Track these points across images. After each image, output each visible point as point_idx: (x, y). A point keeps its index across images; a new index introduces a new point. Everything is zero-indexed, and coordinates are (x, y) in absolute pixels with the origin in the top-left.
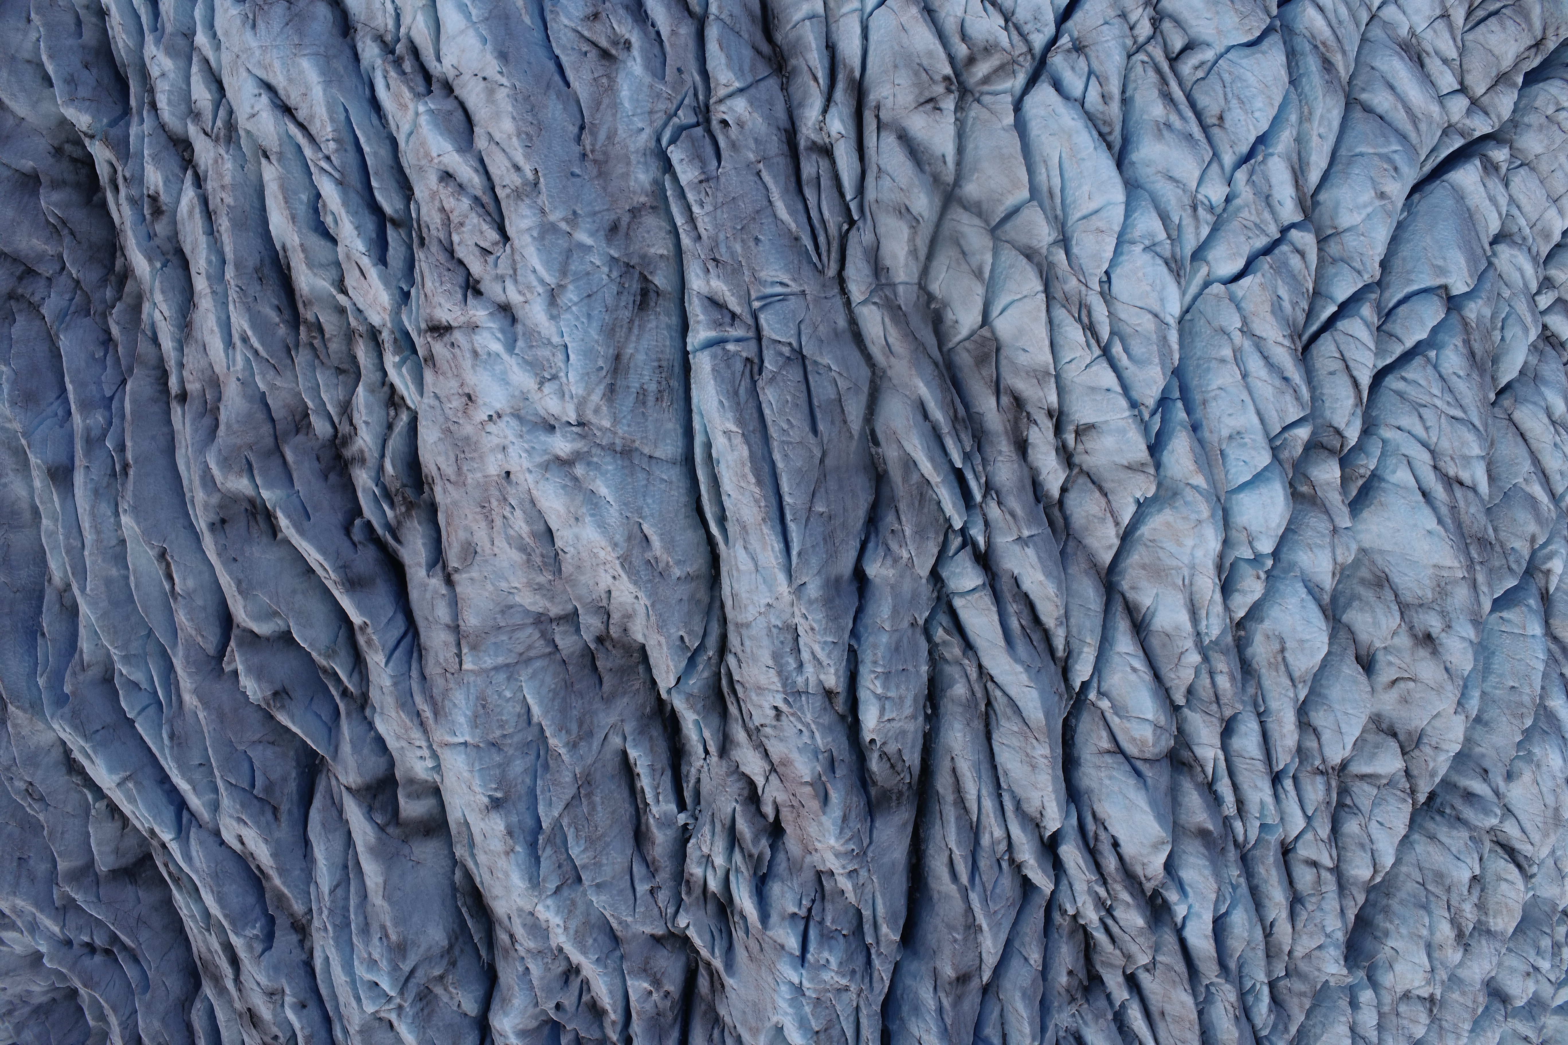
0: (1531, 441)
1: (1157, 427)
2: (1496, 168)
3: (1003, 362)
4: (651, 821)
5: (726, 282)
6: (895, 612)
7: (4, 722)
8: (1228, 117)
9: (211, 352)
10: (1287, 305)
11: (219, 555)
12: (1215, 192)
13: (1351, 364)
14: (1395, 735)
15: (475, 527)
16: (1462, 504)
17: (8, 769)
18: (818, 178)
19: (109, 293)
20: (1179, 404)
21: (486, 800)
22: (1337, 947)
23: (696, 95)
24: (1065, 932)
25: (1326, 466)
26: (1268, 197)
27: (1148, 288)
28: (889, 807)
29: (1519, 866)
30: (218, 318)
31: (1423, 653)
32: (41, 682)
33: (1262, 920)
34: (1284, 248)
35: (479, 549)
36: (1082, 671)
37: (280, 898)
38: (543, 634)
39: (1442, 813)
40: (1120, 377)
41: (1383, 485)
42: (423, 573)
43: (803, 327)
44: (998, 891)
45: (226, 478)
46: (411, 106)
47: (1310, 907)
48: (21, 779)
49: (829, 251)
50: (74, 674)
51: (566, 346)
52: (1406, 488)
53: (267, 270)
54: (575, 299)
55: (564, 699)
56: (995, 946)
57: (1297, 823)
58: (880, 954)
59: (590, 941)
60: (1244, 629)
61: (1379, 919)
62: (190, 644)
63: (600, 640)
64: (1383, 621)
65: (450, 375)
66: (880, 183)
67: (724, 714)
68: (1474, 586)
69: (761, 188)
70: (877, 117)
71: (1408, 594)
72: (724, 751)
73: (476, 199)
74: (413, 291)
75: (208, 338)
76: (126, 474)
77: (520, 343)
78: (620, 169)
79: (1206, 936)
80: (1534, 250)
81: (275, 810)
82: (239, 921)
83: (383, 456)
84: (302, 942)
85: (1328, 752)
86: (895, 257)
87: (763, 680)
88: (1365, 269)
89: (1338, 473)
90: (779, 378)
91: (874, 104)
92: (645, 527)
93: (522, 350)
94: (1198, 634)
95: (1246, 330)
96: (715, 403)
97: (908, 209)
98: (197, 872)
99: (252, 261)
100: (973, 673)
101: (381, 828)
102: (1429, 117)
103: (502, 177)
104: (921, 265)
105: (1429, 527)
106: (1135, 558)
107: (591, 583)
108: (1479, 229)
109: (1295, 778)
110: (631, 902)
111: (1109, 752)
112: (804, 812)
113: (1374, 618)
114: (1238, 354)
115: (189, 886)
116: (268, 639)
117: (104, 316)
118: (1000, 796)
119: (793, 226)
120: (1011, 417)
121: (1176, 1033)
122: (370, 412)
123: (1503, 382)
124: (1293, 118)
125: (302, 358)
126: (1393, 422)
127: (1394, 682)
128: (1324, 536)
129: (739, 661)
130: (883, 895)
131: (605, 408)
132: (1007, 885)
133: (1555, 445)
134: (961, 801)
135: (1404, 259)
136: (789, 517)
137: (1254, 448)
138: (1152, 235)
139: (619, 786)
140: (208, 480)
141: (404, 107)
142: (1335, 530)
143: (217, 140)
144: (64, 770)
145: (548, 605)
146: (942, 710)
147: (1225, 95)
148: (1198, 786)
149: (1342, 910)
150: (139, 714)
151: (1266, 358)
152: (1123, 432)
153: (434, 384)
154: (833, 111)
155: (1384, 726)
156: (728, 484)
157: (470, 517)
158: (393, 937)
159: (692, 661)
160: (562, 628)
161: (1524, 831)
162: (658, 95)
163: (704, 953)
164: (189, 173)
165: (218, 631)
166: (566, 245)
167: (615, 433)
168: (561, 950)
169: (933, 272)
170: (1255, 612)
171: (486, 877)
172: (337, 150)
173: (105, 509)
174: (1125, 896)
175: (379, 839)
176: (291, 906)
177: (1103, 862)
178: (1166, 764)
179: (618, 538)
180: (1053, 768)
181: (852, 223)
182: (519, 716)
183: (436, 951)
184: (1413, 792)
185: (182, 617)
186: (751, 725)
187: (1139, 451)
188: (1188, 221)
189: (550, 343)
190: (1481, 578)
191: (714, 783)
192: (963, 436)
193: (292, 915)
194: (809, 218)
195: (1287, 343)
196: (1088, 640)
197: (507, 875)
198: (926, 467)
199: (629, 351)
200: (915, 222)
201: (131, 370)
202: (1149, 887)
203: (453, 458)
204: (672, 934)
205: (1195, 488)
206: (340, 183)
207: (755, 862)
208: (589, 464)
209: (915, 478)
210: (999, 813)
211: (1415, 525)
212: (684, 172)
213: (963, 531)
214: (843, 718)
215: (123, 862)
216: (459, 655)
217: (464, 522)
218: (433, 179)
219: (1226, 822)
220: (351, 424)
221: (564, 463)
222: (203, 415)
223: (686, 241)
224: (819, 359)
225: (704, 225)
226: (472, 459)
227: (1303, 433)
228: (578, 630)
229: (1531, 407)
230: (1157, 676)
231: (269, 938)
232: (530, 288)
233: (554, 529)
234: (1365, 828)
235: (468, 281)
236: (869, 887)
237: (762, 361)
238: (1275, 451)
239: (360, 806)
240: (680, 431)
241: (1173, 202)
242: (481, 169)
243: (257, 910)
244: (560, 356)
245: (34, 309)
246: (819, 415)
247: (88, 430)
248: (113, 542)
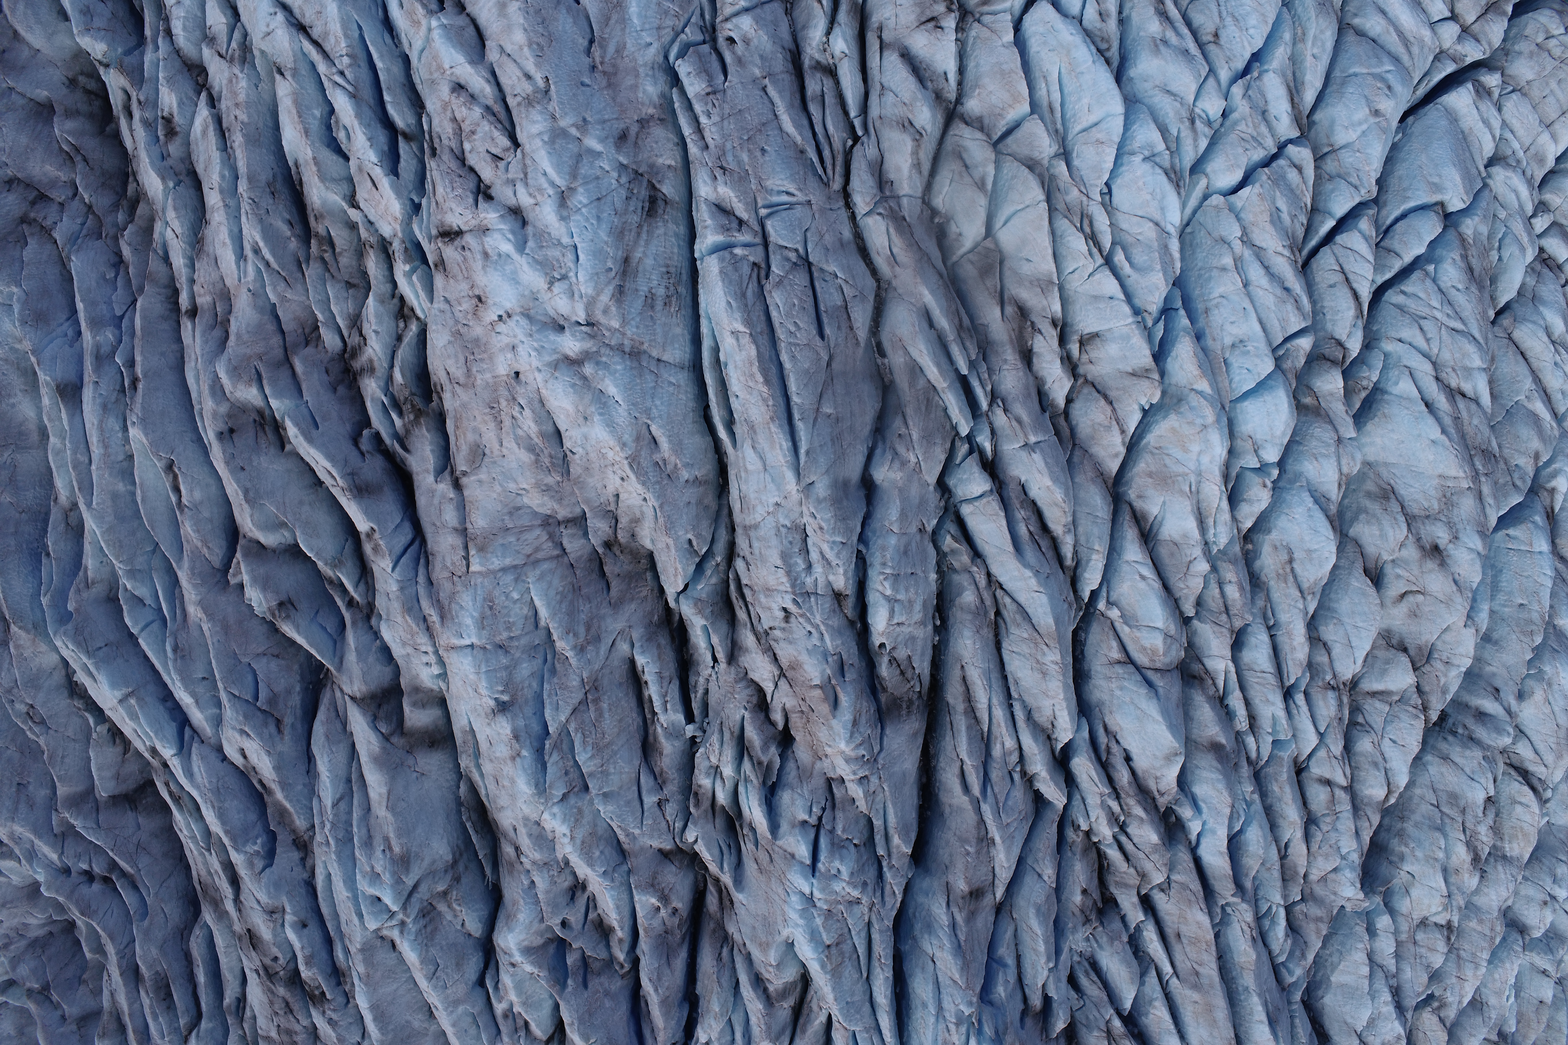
0: (1532, 360)
1: (1160, 334)
2: (1489, 93)
3: (1007, 273)
4: (659, 730)
5: (733, 189)
6: (903, 516)
7: (5, 644)
8: (1223, 34)
9: (223, 266)
10: (1286, 217)
11: (227, 463)
12: (1212, 106)
13: (1351, 277)
14: (1405, 650)
15: (483, 429)
16: (1464, 414)
17: (9, 691)
18: (823, 96)
19: (121, 217)
20: (1182, 312)
21: (492, 703)
22: (1353, 869)
23: (702, 15)
24: (1078, 849)
25: (1328, 377)
26: (1264, 113)
27: (1149, 197)
28: (900, 716)
29: (1533, 789)
30: (231, 231)
31: (1431, 565)
32: (45, 601)
33: (1277, 840)
34: (1281, 162)
35: (487, 451)
36: (1091, 579)
37: (282, 813)
38: (551, 536)
39: (1454, 733)
40: (1122, 286)
41: (1386, 397)
42: (431, 479)
43: (809, 234)
44: (1010, 803)
45: (235, 387)
46: (424, 22)
47: (1325, 828)
48: (23, 702)
49: (834, 165)
50: (79, 591)
51: (575, 247)
52: (1408, 399)
53: (279, 185)
54: (585, 201)
55: (572, 602)
56: (1008, 860)
57: (1311, 740)
58: (892, 867)
59: (597, 853)
60: (1252, 542)
61: (1395, 844)
62: (196, 555)
63: (608, 545)
64: (1391, 533)
65: (460, 277)
66: (883, 99)
67: (733, 621)
68: (1480, 497)
69: (766, 101)
70: (880, 37)
71: (1414, 505)
72: (732, 658)
73: (488, 108)
74: (424, 202)
75: (219, 252)
76: (135, 389)
77: (531, 244)
78: (629, 81)
79: (1221, 853)
80: (1529, 173)
81: (278, 723)
82: (239, 838)
83: (392, 366)
84: (303, 860)
85: (1339, 667)
86: (899, 169)
87: (772, 582)
88: (1362, 184)
89: (1341, 383)
90: (786, 282)
91: (876, 25)
92: (653, 428)
93: (532, 250)
94: (1206, 543)
95: (1246, 239)
96: (723, 304)
97: (911, 123)
98: (197, 787)
99: (265, 176)
100: (982, 581)
101: (386, 738)
102: (1421, 42)
103: (513, 87)
104: (925, 179)
105: (1433, 437)
106: (1141, 466)
107: (599, 486)
108: (1474, 150)
109: (1306, 693)
110: (639, 814)
111: (1119, 662)
112: (814, 717)
113: (1381, 530)
114: (1239, 264)
115: (190, 806)
116: (274, 551)
117: (116, 239)
118: (1011, 706)
119: (799, 139)
120: (1015, 326)
121: (1193, 955)
122: (380, 322)
123: (1502, 302)
124: (1287, 36)
125: (312, 271)
126: (1394, 334)
127: (1403, 596)
128: (1329, 445)
129: (748, 564)
130: (894, 805)
131: (613, 309)
132: (1019, 797)
133: (1556, 364)
134: (971, 711)
135: (1400, 178)
136: (796, 416)
137: (1257, 356)
138: (1151, 146)
139: (627, 694)
140: (217, 389)
141: (417, 23)
142: (1339, 440)
143: (231, 61)
144: (66, 693)
145: (556, 506)
146: (951, 620)
147: (1220, 13)
148: (1210, 699)
149: (1357, 832)
150: (142, 630)
151: (1267, 268)
152: (1126, 338)
153: (445, 289)
154: (837, 31)
155: (1394, 642)
156: (735, 385)
157: (479, 418)
158: (397, 849)
159: (700, 568)
160: (569, 531)
161: (1537, 753)
162: (666, 13)
163: (713, 868)
164: (204, 95)
165: (224, 543)
166: (576, 150)
167: (624, 334)
168: (567, 863)
169: (936, 187)
170: (1262, 523)
171: (492, 787)
172: (350, 65)
173: (113, 423)
174: (1138, 811)
175: (384, 748)
176: (293, 822)
177: (1116, 776)
178: (1176, 675)
179: (626, 437)
180: (1064, 675)
181: (856, 139)
182: (526, 618)
183: (440, 865)
184: (1425, 709)
185: (188, 529)
186: (759, 629)
187: (1143, 356)
188: (1186, 134)
189: (560, 243)
190: (1486, 490)
191: (722, 691)
192: (968, 344)
193: (294, 831)
194: (814, 134)
195: (1287, 253)
196: (1097, 547)
197: (513, 782)
198: (933, 372)
199: (638, 254)
200: (918, 135)
201: (141, 290)
202: (1162, 802)
203: (462, 360)
204: (679, 850)
205: (1200, 393)
206: (353, 96)
207: (764, 770)
208: (598, 363)
209: (921, 383)
210: (1010, 723)
211: (1419, 436)
212: (692, 84)
213: (970, 438)
214: (852, 623)
215: (123, 788)
216: (467, 558)
217: (473, 424)
218: (445, 90)
219: (1238, 736)
220: (361, 334)
221: (573, 363)
222: (213, 327)
223: (693, 150)
224: (825, 267)
225: (711, 135)
226: (482, 360)
227: (1305, 343)
228: (586, 534)
229: (1530, 326)
230: (1166, 587)
231: (270, 855)
232: (540, 190)
233: (562, 429)
234: (1378, 746)
235: (479, 187)
236: (880, 797)
237: (769, 267)
238: (1278, 360)
239: (364, 715)
240: (688, 337)
241: (1171, 114)
242: (492, 79)
243: (259, 827)
244: (570, 256)
245: (46, 232)
246: (825, 319)
247: (97, 347)
248: (121, 457)
